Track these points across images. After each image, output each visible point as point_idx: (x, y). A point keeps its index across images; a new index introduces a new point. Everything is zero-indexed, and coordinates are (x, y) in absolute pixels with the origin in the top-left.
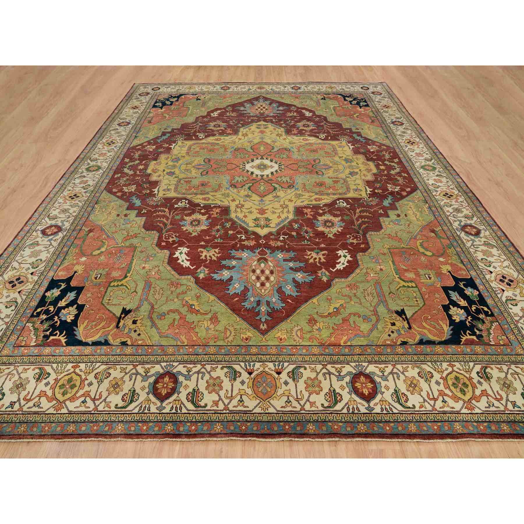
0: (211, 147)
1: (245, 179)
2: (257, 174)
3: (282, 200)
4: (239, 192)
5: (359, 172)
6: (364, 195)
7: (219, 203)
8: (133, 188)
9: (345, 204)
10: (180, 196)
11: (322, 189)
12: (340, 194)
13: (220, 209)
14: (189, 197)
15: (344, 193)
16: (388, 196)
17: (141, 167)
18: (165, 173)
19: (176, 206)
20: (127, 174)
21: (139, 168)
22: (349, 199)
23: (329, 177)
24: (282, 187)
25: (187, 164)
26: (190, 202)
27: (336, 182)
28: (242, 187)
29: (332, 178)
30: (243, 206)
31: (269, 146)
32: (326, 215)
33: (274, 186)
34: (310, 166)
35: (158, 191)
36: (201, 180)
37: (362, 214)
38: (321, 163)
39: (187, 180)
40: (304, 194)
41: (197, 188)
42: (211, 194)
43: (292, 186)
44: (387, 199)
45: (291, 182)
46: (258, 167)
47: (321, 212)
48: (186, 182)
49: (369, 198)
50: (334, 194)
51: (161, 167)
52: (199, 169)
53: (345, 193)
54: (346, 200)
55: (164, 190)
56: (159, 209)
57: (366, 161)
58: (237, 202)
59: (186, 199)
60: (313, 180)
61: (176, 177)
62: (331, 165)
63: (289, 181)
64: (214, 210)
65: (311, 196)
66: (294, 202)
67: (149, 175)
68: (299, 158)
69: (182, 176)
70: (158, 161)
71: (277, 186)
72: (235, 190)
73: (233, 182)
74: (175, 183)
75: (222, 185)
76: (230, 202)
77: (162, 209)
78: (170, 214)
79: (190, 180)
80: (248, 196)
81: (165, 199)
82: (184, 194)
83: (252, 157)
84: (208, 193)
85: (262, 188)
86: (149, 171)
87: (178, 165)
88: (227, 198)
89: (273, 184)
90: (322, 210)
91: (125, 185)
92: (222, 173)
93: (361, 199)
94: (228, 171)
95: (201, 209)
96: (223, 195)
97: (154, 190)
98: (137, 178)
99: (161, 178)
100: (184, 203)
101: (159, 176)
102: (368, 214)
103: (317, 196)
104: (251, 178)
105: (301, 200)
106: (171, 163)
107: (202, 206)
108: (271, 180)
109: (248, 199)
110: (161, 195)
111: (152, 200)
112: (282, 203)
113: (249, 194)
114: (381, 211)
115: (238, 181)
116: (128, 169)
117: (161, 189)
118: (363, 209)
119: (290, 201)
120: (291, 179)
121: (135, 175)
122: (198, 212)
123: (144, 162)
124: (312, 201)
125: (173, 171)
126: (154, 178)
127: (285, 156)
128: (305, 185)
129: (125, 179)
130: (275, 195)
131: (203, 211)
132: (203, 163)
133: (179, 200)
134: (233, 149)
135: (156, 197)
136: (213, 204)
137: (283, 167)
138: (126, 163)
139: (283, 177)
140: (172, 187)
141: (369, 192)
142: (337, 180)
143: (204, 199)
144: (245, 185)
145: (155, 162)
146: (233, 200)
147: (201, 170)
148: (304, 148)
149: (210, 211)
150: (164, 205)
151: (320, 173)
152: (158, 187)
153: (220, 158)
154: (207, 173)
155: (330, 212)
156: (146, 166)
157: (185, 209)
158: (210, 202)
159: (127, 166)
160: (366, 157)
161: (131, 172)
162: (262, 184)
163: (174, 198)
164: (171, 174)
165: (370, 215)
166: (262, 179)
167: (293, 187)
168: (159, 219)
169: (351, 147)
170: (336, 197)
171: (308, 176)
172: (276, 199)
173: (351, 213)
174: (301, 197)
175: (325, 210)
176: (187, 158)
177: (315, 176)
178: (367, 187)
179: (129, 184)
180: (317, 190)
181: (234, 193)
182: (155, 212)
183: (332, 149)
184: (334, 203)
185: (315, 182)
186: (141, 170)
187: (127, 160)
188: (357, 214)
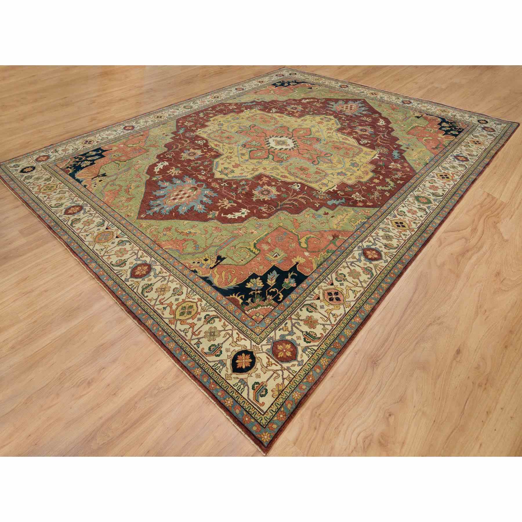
8: (392, 165)
17: (376, 181)
20: (392, 180)
21: (378, 181)
35: (375, 156)
41: (344, 147)
51: (359, 173)
55: (370, 155)
59: (360, 143)
67: (373, 171)
74: (357, 157)
81: (373, 149)
86: (371, 175)
97: (378, 158)
99: (365, 165)
110: (375, 152)
116: (390, 184)
117: (371, 156)
121: (386, 176)
123: (373, 185)
125: (351, 167)
126: (372, 167)
129: (396, 176)
140: (362, 154)
145: (362, 180)
156: (371, 179)
159: (389, 188)
161: (388, 180)
176: (329, 172)
179: (394, 170)
186: (378, 178)
187: (387, 194)
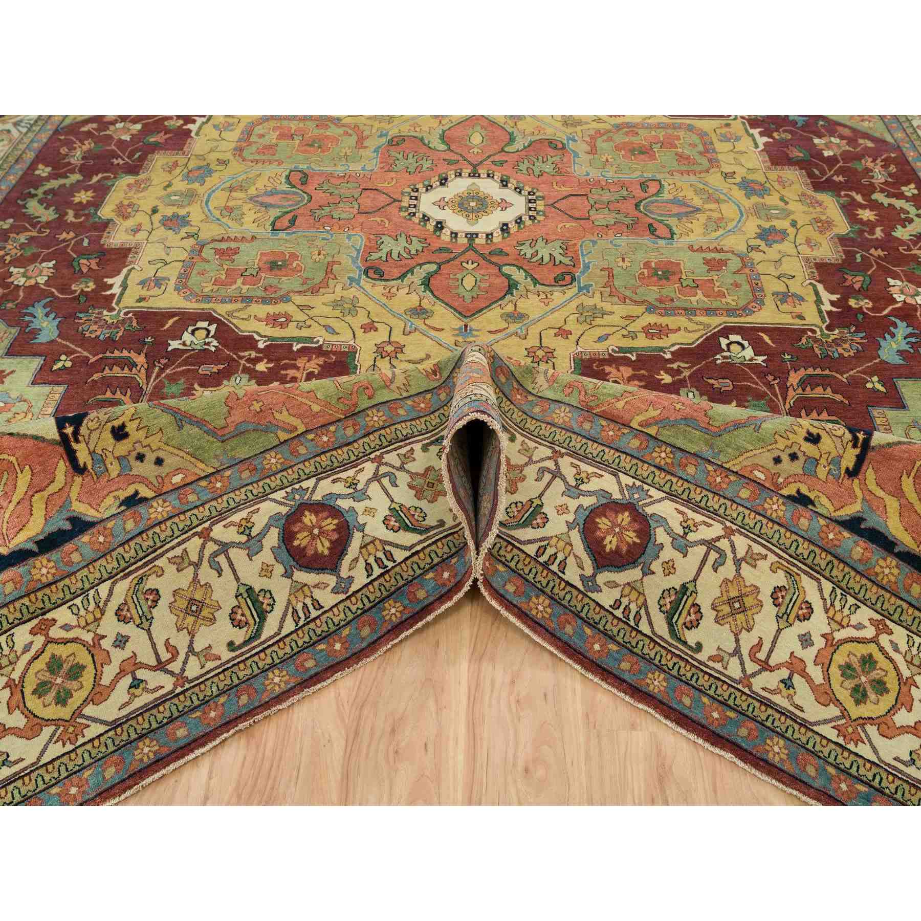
0: (317, 132)
1: (416, 246)
2: (455, 229)
3: (534, 331)
4: (390, 296)
5: (791, 231)
6: (812, 317)
7: (321, 337)
8: (42, 273)
9: (749, 353)
10: (192, 306)
11: (671, 290)
12: (730, 312)
13: (321, 361)
14: (221, 310)
15: (744, 308)
16: (895, 325)
17: (83, 197)
18: (157, 217)
19: (174, 344)
20: (33, 221)
21: (77, 200)
22: (765, 330)
23: (691, 248)
24: (535, 281)
25: (231, 189)
26: (224, 332)
27: (715, 265)
28: (402, 277)
29: (701, 249)
30: (400, 349)
31: (498, 133)
32: (683, 391)
33: (508, 277)
34: (629, 207)
35: (124, 286)
36: (267, 249)
37: (810, 393)
38: (666, 196)
39: (224, 246)
40: (607, 307)
41: (253, 279)
42: (299, 300)
43: (568, 278)
44: (893, 335)
45: (566, 261)
46: (461, 205)
47: (667, 379)
48: (220, 253)
49: (829, 328)
50: (709, 311)
51: (146, 201)
52: (267, 206)
53: (745, 310)
54: (751, 334)
55: (143, 283)
56: (117, 353)
57: (810, 192)
58: (381, 336)
59: (211, 319)
60: (641, 257)
61: (189, 236)
62: (697, 201)
63: (559, 258)
64: (300, 363)
65: (633, 318)
66: (573, 338)
67: (105, 225)
68: (594, 174)
69: (209, 231)
70: (142, 176)
71: (518, 275)
72: (378, 289)
73: (375, 256)
74: (184, 256)
75: (335, 267)
76: (359, 333)
77: (125, 353)
78: (148, 377)
79: (233, 245)
80: (419, 312)
81: (143, 316)
82: (208, 298)
83: (442, 169)
84: (286, 298)
85: (469, 282)
86: (106, 211)
87: (201, 190)
88: (348, 318)
89: (506, 269)
90: (670, 372)
91: (19, 262)
92: (345, 225)
93: (804, 331)
94: (362, 218)
95: (258, 360)
96: (336, 304)
97: (109, 281)
98: (64, 236)
99: (141, 236)
100: (201, 334)
101: (137, 230)
102: (829, 394)
103: (652, 319)
104: (436, 245)
105: (599, 332)
106: (180, 185)
107: (261, 345)
108: (501, 252)
109: (419, 323)
110: (130, 300)
111: (99, 318)
112: (533, 341)
113: (425, 304)
114: (874, 383)
115: (389, 254)
116: (41, 202)
117: (135, 278)
118: (810, 371)
119: (563, 333)
120: (565, 250)
121: (60, 224)
122: (246, 370)
123: (95, 179)
124: (633, 336)
125: (182, 212)
126: (117, 238)
127: (548, 168)
128: (611, 276)
129: (23, 238)
130: (510, 308)
131: (261, 367)
132: (285, 187)
133: (187, 319)
134: (384, 140)
135: (111, 309)
136: (299, 340)
137: (540, 205)
138: (40, 181)
139: (541, 243)
140: (172, 273)
141: (827, 307)
142: (717, 256)
143: (273, 320)
144: (411, 271)
145: (130, 179)
146: (370, 327)
147: (274, 213)
148: (610, 139)
149: (286, 367)
150: (133, 341)
151: (662, 231)
152: (125, 271)
153: (340, 170)
154: (293, 222)
155: (699, 382)
156: (102, 192)
157: (203, 356)
158: (291, 331)
159: (40, 192)
160: (810, 175)
161: (47, 215)
162: (470, 266)
163: (172, 315)
164: (174, 222)
165: (838, 397)
166: (471, 247)
167: (573, 279)
168: (109, 394)
169: (762, 141)
170: (716, 322)
171: (623, 241)
172: (513, 328)
173: (771, 387)
174: (599, 321)
175: (678, 371)
176: (236, 166)
177: (646, 241)
178: (820, 287)
179: (34, 259)
180: (652, 293)
181: (370, 298)
182: (102, 365)
183: (701, 148)
184: (710, 345)
185: (647, 265)
186: (80, 208)
187: (43, 171)
188: (791, 393)
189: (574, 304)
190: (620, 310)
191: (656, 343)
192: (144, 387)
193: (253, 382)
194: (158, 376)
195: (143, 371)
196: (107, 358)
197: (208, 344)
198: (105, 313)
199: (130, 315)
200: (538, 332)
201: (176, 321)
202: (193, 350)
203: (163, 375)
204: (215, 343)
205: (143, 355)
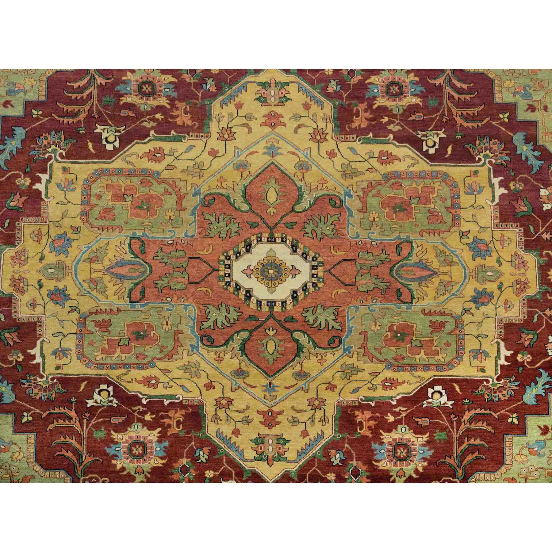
0: (144, 190)
1: (233, 315)
2: (260, 297)
3: (313, 386)
4: (220, 360)
5: (497, 293)
6: (491, 372)
7: (182, 395)
9: (444, 399)
10: (92, 372)
11: (404, 350)
12: (439, 367)
13: (183, 412)
14: (113, 374)
15: (448, 365)
16: (540, 375)
18: (44, 291)
19: (90, 403)
22: (457, 381)
23: (423, 312)
24: (316, 345)
25: (91, 260)
26: (119, 393)
27: (437, 327)
28: (226, 343)
29: (430, 313)
30: (230, 402)
31: (290, 187)
32: (399, 427)
33: (297, 341)
34: (384, 271)
36: (130, 319)
37: (474, 426)
38: (414, 259)
39: (99, 318)
40: (361, 365)
42: (161, 365)
43: (337, 341)
44: (536, 383)
45: (337, 326)
46: (263, 272)
47: (391, 418)
48: (99, 324)
49: (498, 379)
50: (427, 367)
52: (122, 278)
53: (450, 365)
54: (448, 384)
56: (57, 410)
57: (521, 252)
58: (216, 393)
60: (386, 321)
61: (74, 309)
62: (435, 265)
63: (332, 323)
64: (171, 413)
65: (375, 374)
66: (337, 391)
68: (364, 236)
69: (86, 305)
70: (19, 248)
71: (303, 339)
72: (211, 355)
73: (206, 325)
75: (180, 335)
76: (204, 390)
77: (62, 410)
78: (82, 426)
79: (106, 317)
80: (240, 373)
82: (100, 366)
83: (246, 234)
84: (151, 364)
85: (271, 347)
87: (68, 262)
88: (195, 380)
89: (296, 335)
90: (395, 414)
92: (180, 295)
93: (481, 381)
94: (192, 288)
95: (144, 413)
96: (186, 368)
100: (105, 394)
101: (34, 303)
102: (485, 426)
103: (389, 374)
104: (247, 313)
105: (354, 385)
106: (51, 258)
107: (144, 402)
108: (292, 319)
109: (240, 382)
111: (36, 385)
112: (312, 394)
113: (244, 367)
114: (514, 419)
115: (215, 322)
118: (478, 411)
119: (331, 387)
120: (337, 315)
122: (139, 420)
124: (374, 388)
127: (328, 230)
128: (366, 339)
130: (298, 368)
131: (148, 417)
132: (129, 257)
133: (93, 384)
134: (198, 199)
135: (42, 377)
136: (168, 397)
137: (320, 272)
139: (320, 310)
141: (502, 362)
142: (440, 319)
143: (148, 382)
144: (231, 338)
146: (210, 386)
147: (128, 285)
148: (378, 194)
149: (162, 417)
150: (64, 401)
151: (405, 296)
152: (39, 342)
153: (168, 236)
154: (143, 293)
155: (410, 421)
157: (110, 411)
158: (160, 391)
160: (527, 233)
162: (271, 333)
163: (83, 380)
164: (59, 297)
165: (489, 429)
166: (271, 315)
167: (340, 342)
168: (62, 439)
169: (500, 191)
170: (428, 375)
171: (377, 306)
172: (300, 383)
173: (451, 422)
174: (354, 377)
175: (399, 414)
177: (393, 306)
178: (502, 344)
180: (391, 353)
181: (208, 362)
182: (51, 418)
183: (449, 203)
184: (422, 394)
185: (391, 328)
188: (463, 427)
189: (338, 365)
190: (369, 367)
191: (389, 393)
192: (82, 433)
193: (145, 428)
194: (87, 426)
195: (77, 422)
196: (52, 414)
197: (111, 401)
198: (39, 379)
199: (55, 381)
200: (315, 386)
201: (86, 385)
202: (103, 406)
203: (90, 425)
204: (115, 401)
205: (73, 411)
